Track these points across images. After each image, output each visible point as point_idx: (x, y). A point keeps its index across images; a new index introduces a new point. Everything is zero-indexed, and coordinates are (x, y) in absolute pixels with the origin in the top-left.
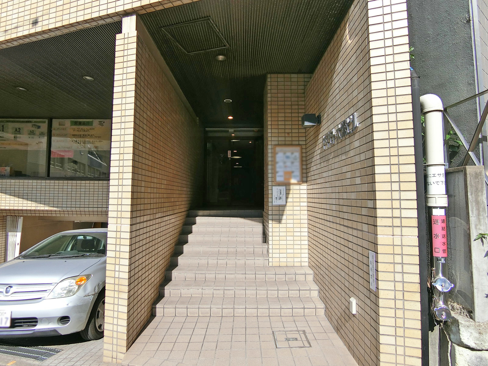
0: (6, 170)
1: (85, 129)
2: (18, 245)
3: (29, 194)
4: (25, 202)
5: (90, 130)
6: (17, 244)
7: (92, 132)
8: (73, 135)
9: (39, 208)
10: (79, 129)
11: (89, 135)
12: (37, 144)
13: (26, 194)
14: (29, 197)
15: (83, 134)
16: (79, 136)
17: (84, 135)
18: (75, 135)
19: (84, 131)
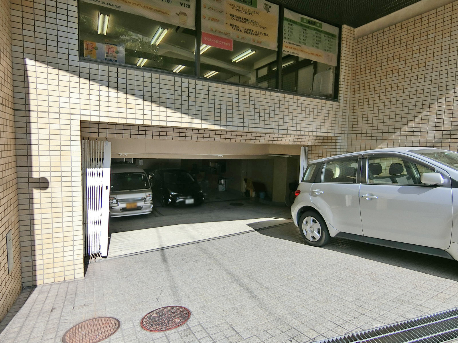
0: (117, 52)
1: (247, 10)
2: (107, 188)
3: (176, 102)
4: (171, 113)
5: (253, 14)
6: (104, 188)
7: (255, 18)
8: (231, 15)
9: (193, 126)
10: (239, 7)
11: (252, 21)
12: (178, 15)
13: (172, 101)
14: (176, 106)
15: (244, 17)
16: (239, 19)
17: (245, 19)
18: (233, 16)
19: (246, 13)
